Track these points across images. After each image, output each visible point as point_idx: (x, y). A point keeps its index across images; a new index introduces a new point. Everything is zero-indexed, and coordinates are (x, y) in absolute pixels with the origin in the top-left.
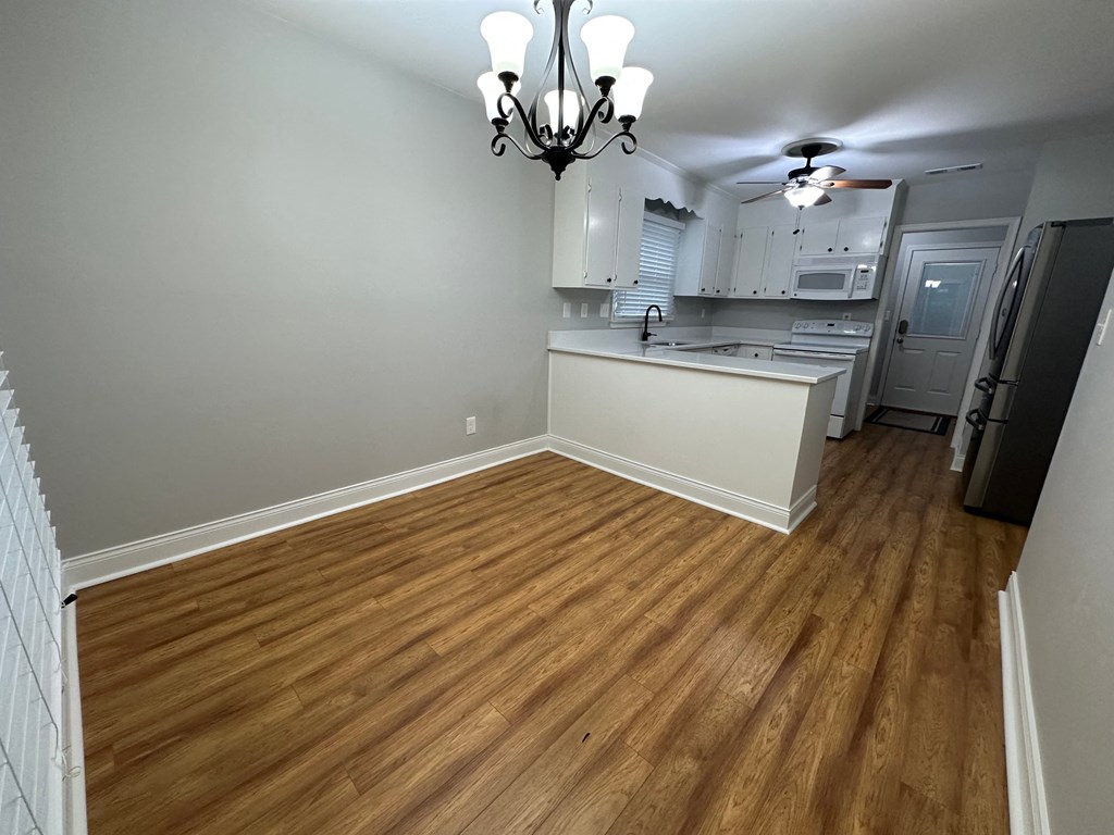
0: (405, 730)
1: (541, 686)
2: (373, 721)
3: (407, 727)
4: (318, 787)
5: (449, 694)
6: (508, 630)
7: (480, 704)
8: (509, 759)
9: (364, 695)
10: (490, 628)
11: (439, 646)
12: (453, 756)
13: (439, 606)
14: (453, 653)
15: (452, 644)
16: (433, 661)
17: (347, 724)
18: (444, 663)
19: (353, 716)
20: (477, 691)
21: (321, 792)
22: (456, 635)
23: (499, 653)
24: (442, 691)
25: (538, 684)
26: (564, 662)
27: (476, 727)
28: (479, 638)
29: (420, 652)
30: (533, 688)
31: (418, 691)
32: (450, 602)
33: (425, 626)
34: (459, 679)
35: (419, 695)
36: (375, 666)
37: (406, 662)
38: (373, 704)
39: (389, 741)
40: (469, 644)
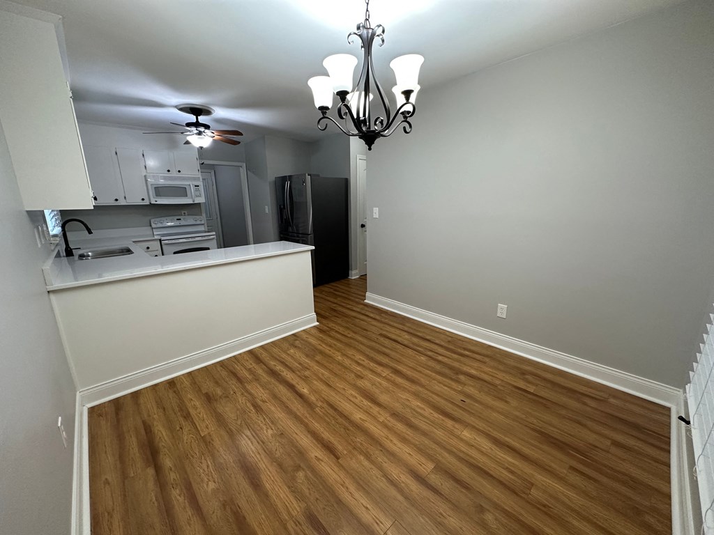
0: (491, 472)
1: (441, 415)
2: (496, 493)
3: (490, 472)
4: (543, 509)
5: (461, 455)
6: (404, 431)
7: (462, 440)
8: (484, 425)
9: (481, 506)
10: (404, 440)
11: (426, 468)
12: (494, 447)
13: (385, 476)
14: (430, 458)
15: (423, 460)
16: (440, 469)
17: (504, 509)
18: (439, 461)
19: (497, 507)
20: (454, 442)
21: (545, 506)
22: (414, 459)
23: (425, 434)
24: (460, 459)
25: (441, 417)
26: (423, 406)
27: (475, 439)
28: (415, 445)
29: (435, 479)
30: (444, 418)
31: (465, 473)
32: (380, 468)
33: (409, 482)
34: (450, 452)
35: (467, 470)
36: (456, 507)
37: (446, 486)
38: (486, 498)
39: (501, 479)
40: (421, 450)
